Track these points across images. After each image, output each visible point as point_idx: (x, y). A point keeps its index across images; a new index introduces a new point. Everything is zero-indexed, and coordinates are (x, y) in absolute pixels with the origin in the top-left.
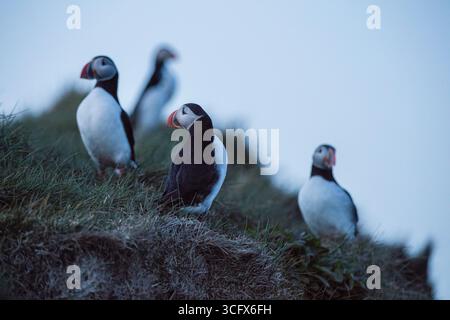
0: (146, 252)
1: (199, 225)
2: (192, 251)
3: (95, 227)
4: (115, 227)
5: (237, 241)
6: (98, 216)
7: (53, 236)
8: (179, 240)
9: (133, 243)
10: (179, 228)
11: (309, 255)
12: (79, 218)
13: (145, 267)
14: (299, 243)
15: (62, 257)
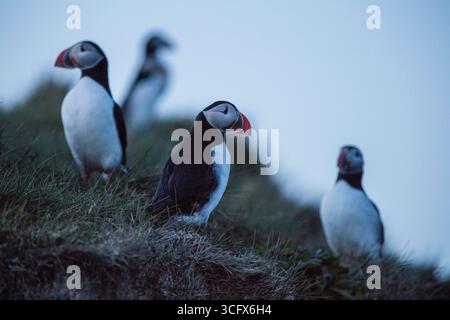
0: (137, 271)
1: (200, 240)
2: (191, 269)
3: (79, 241)
4: (102, 241)
5: (243, 258)
6: (82, 228)
7: (30, 250)
8: (175, 257)
9: (123, 259)
10: (177, 243)
11: (325, 276)
12: (60, 229)
13: (136, 288)
14: (315, 262)
15: (40, 274)
